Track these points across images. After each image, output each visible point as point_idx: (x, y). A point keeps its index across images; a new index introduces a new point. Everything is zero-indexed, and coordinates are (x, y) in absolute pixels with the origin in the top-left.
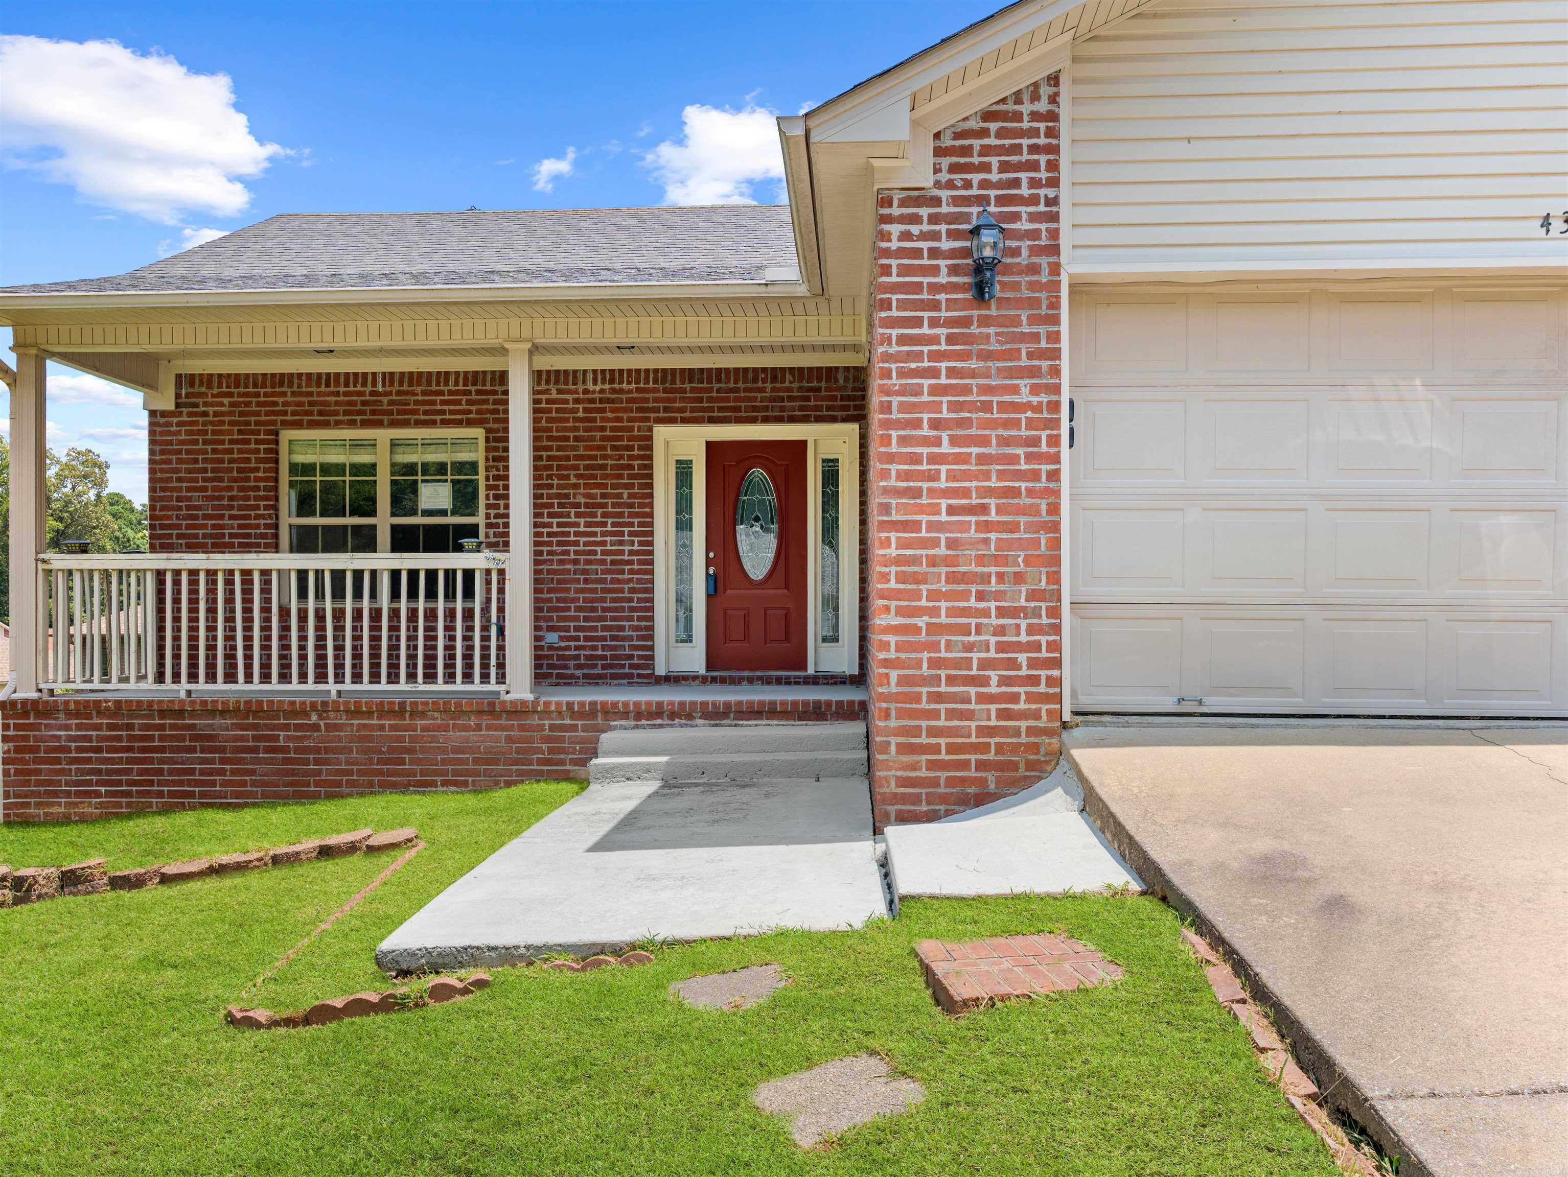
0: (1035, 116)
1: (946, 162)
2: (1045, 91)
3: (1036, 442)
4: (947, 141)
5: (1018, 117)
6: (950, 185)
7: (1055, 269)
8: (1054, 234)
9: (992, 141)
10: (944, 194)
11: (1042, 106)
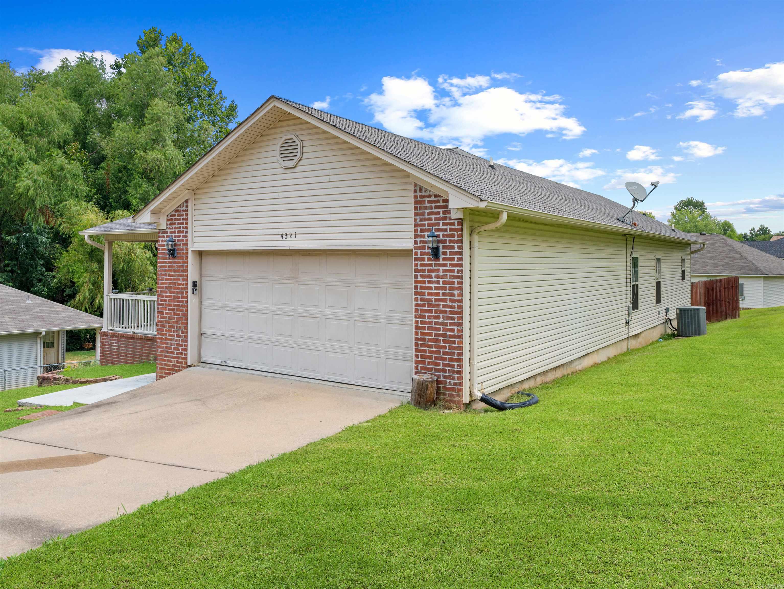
0: (184, 211)
1: (169, 222)
2: (185, 204)
3: (182, 293)
4: (169, 218)
5: (180, 211)
6: (170, 228)
7: (187, 249)
8: (187, 240)
9: (176, 217)
10: (169, 230)
11: (184, 208)
